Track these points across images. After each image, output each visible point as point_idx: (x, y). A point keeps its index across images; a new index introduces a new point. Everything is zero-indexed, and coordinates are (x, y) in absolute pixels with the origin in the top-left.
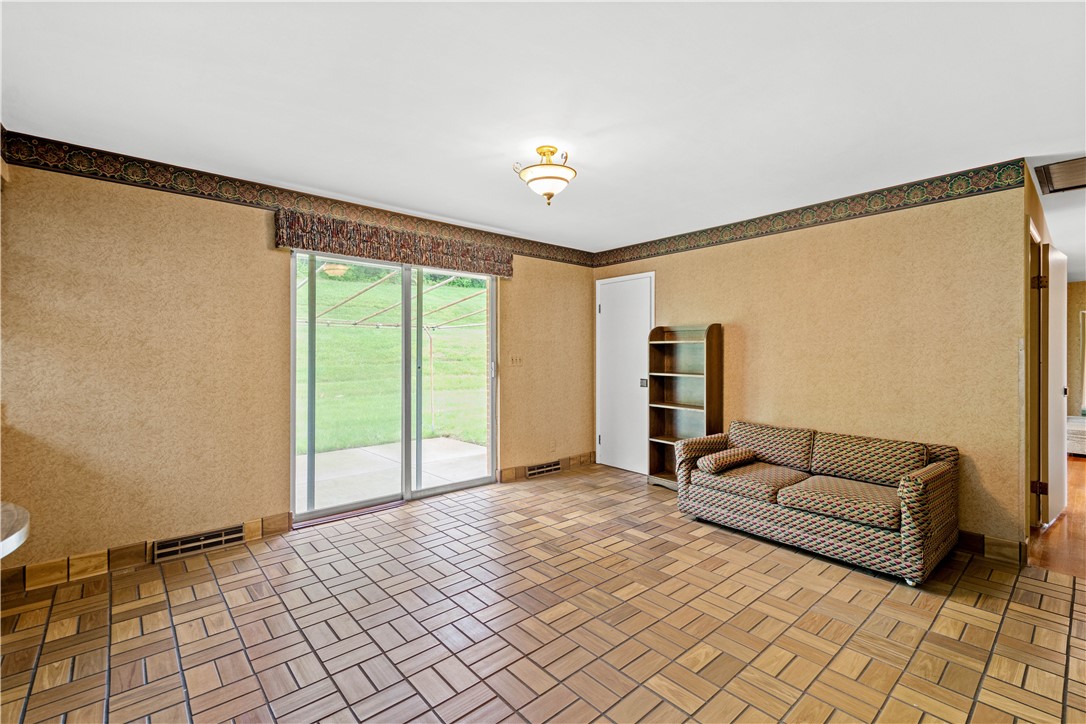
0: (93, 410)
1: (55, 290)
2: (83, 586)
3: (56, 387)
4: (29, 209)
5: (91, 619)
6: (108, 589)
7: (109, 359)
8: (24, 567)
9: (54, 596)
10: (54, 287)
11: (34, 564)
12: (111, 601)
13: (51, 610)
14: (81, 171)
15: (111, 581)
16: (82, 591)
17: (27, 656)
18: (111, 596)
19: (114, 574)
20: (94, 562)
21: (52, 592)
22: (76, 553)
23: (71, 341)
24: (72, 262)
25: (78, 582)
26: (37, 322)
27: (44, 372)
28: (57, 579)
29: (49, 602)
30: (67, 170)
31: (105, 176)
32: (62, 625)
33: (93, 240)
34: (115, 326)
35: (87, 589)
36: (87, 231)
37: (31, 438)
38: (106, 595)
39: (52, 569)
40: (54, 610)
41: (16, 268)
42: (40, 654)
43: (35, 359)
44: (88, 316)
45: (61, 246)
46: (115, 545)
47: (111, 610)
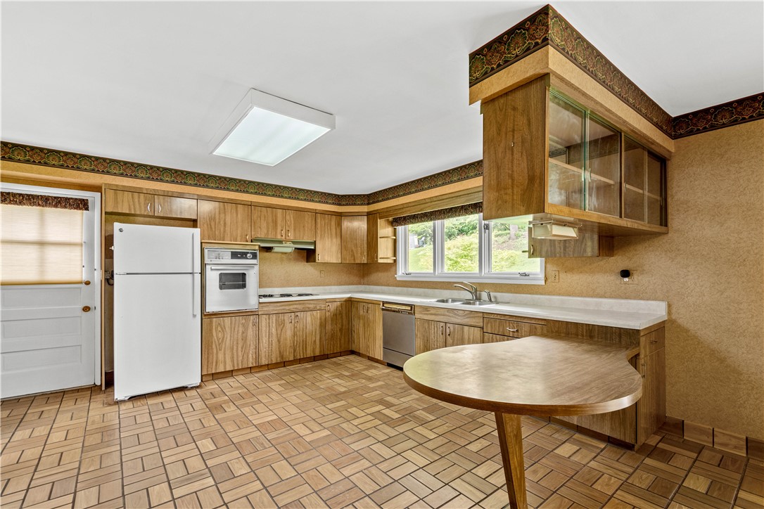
0: (733, 316)
1: (703, 222)
2: (723, 456)
3: (704, 296)
4: (686, 167)
5: (720, 489)
6: (741, 472)
7: (747, 274)
8: (683, 421)
9: (700, 453)
10: (702, 220)
11: (689, 422)
12: (741, 483)
13: (694, 462)
14: (724, 124)
15: (746, 465)
16: (721, 461)
17: (669, 486)
18: (742, 479)
19: (751, 461)
20: (734, 442)
21: (700, 449)
22: (719, 428)
23: (715, 260)
24: (716, 198)
25: (720, 451)
26: (691, 246)
27: (695, 284)
28: (705, 440)
29: (695, 455)
30: (713, 127)
31: (744, 119)
32: (698, 479)
33: (733, 177)
34: (753, 245)
35: (724, 461)
36: (728, 170)
37: (687, 331)
38: (738, 477)
39: (702, 431)
40: (697, 464)
41: (678, 210)
42: (677, 492)
43: (690, 274)
44: (728, 239)
45: (708, 187)
46: (753, 436)
47: (738, 491)
